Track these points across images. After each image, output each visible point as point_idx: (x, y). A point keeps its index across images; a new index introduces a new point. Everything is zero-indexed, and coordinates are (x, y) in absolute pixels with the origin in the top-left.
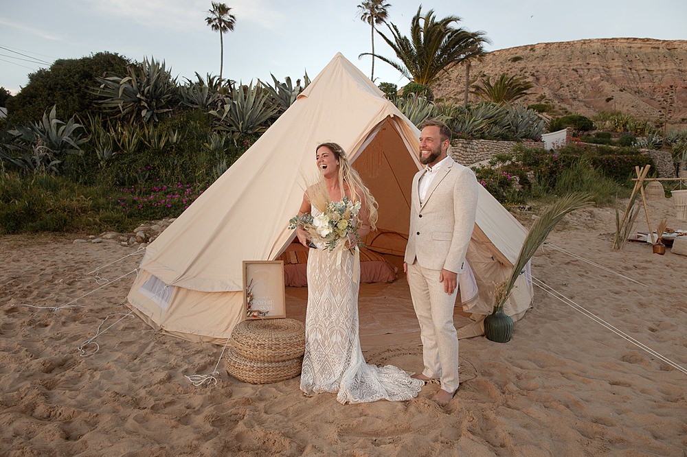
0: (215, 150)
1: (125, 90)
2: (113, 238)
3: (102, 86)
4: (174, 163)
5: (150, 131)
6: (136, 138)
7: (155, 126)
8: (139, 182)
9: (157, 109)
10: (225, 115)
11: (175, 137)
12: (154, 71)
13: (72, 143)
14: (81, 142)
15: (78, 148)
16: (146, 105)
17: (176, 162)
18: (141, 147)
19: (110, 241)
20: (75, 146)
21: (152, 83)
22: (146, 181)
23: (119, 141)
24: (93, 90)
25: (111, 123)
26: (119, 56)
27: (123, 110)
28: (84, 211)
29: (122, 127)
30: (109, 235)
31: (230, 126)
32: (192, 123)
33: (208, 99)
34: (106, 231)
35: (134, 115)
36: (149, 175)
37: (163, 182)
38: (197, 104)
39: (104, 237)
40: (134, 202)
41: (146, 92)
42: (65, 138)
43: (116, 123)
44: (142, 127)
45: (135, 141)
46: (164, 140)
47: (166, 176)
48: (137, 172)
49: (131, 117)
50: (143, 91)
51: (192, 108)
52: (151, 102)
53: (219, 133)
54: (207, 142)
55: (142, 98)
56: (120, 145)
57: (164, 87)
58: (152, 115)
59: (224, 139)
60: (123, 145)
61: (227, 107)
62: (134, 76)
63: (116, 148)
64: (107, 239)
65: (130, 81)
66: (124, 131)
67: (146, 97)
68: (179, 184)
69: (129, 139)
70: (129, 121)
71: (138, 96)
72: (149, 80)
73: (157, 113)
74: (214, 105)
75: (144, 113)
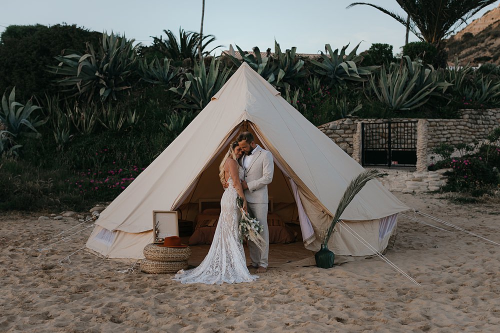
0: (174, 131)
1: (83, 68)
2: (72, 216)
3: (60, 64)
4: (131, 145)
5: (108, 111)
6: (94, 119)
7: (113, 106)
8: (96, 165)
9: (116, 86)
10: (185, 92)
11: (133, 118)
12: (114, 46)
13: (30, 126)
14: (39, 124)
15: (35, 130)
16: (104, 83)
17: (133, 144)
18: (98, 128)
19: (69, 218)
20: (33, 129)
21: (111, 59)
22: (103, 164)
23: (76, 123)
24: (51, 69)
25: (68, 102)
26: (77, 27)
27: (81, 88)
28: (46, 192)
29: (80, 107)
30: (68, 214)
31: (192, 103)
32: (152, 101)
33: (169, 73)
34: (65, 210)
35: (92, 94)
36: (106, 158)
37: (119, 165)
38: (158, 80)
39: (63, 215)
40: (91, 184)
41: (104, 69)
42: (24, 121)
43: (73, 102)
44: (100, 107)
45: (92, 122)
46: (122, 120)
47: (122, 159)
48: (94, 156)
49: (89, 96)
50: (102, 69)
51: (152, 84)
52: (110, 79)
53: (179, 111)
54: (166, 122)
55: (100, 76)
56: (77, 126)
57: (124, 62)
58: (110, 94)
59: (184, 118)
60: (80, 127)
61: (188, 84)
62: (93, 52)
63: (73, 130)
64: (66, 217)
65: (88, 58)
66: (82, 112)
67: (105, 74)
68: (135, 167)
69: (86, 120)
70: (87, 100)
71: (97, 74)
72: (108, 56)
73: (116, 91)
74: (175, 81)
75: (102, 91)
